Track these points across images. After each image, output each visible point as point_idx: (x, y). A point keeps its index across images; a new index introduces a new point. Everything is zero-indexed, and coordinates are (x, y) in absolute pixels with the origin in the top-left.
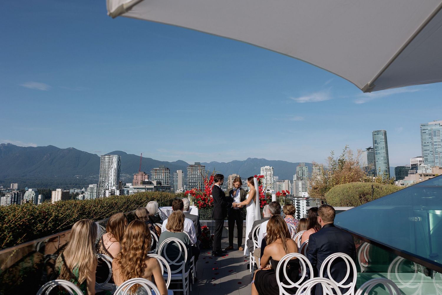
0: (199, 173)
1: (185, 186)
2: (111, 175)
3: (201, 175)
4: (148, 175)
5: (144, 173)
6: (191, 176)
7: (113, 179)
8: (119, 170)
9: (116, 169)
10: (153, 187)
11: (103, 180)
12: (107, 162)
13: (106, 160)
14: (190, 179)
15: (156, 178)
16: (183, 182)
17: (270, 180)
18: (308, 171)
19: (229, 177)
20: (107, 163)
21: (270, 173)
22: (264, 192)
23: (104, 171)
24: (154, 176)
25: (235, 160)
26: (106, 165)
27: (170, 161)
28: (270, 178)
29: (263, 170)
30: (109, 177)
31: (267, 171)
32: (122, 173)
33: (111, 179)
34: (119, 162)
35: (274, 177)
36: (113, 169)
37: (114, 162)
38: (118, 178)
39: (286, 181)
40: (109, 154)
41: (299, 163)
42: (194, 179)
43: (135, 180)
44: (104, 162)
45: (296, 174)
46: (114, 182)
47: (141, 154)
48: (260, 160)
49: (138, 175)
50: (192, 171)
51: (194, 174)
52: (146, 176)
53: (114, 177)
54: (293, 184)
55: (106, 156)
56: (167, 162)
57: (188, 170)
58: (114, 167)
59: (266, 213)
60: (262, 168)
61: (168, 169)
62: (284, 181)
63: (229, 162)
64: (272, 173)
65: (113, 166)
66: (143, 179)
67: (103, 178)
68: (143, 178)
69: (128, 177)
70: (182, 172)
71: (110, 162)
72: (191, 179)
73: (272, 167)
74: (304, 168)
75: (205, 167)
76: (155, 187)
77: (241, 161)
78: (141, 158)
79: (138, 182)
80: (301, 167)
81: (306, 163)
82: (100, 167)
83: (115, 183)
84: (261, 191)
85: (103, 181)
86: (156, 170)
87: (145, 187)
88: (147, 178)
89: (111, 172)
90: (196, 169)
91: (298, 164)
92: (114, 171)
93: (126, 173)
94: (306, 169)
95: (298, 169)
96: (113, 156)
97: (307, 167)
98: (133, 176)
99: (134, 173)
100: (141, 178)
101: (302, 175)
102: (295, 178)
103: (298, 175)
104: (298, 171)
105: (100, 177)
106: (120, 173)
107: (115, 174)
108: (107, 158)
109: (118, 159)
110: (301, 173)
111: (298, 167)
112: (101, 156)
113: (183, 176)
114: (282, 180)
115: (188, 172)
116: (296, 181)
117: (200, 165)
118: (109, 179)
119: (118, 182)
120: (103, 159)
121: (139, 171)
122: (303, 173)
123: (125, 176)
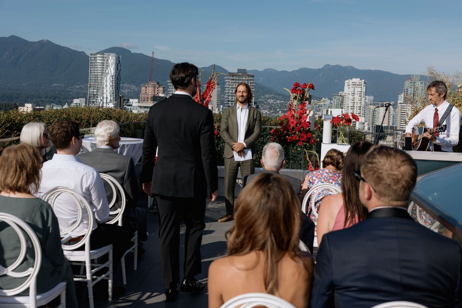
1: (221, 106)
2: (106, 86)
4: (164, 87)
5: (158, 83)
6: (230, 92)
7: (109, 91)
8: (119, 77)
9: (114, 77)
11: (95, 93)
12: (99, 64)
13: (98, 61)
14: (229, 96)
16: (218, 101)
17: (359, 102)
18: (423, 88)
20: (99, 66)
21: (360, 90)
23: (95, 79)
25: (303, 67)
26: (99, 69)
28: (359, 98)
29: (349, 85)
30: (103, 88)
31: (355, 86)
32: (124, 83)
33: (107, 91)
34: (117, 64)
35: (367, 97)
36: (109, 76)
37: (110, 64)
38: (117, 91)
40: (102, 53)
41: (410, 75)
43: (144, 94)
44: (96, 64)
45: (403, 93)
46: (111, 96)
47: (153, 53)
48: (346, 68)
49: (149, 87)
50: (233, 83)
52: (161, 89)
53: (111, 88)
54: (397, 109)
55: (98, 55)
57: (226, 81)
58: (111, 73)
60: (347, 81)
63: (294, 71)
64: (364, 90)
65: (109, 72)
66: (156, 93)
67: (94, 89)
68: (156, 91)
69: (133, 90)
70: (218, 84)
71: (105, 65)
72: (232, 96)
73: (363, 81)
74: (417, 83)
75: (253, 76)
77: (314, 69)
78: (153, 59)
79: (148, 98)
80: (413, 81)
81: (421, 76)
82: (89, 71)
83: (112, 98)
85: (95, 95)
88: (162, 91)
89: (106, 81)
90: (239, 80)
91: (409, 77)
92: (110, 79)
93: (130, 83)
94: (421, 86)
95: (407, 85)
96: (109, 55)
97: (423, 81)
98: (141, 87)
99: (141, 83)
100: (153, 91)
101: (413, 96)
102: (401, 100)
103: (407, 95)
104: (407, 88)
105: (90, 87)
106: (120, 83)
107: (112, 83)
108: (99, 58)
109: (117, 60)
110: (412, 92)
111: (407, 81)
112: (90, 55)
113: (219, 91)
114: (380, 103)
115: (227, 84)
116: (403, 105)
117: (247, 73)
118: (103, 92)
119: (117, 96)
120: (93, 60)
121: (150, 81)
122: (415, 91)
123: (128, 88)
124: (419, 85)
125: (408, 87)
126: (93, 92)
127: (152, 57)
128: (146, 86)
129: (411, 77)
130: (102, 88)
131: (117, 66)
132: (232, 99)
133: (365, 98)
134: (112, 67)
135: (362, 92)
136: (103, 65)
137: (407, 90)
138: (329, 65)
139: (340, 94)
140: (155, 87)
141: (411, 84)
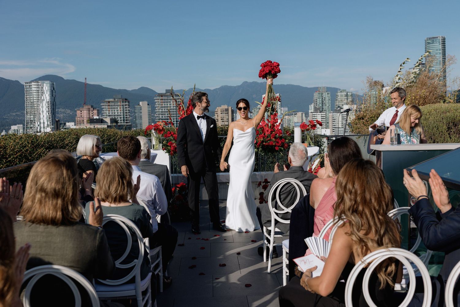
0: (172, 105)
2: (43, 112)
3: (175, 108)
4: (98, 110)
5: (92, 107)
7: (45, 117)
8: (54, 103)
9: (50, 103)
10: (106, 126)
11: (32, 119)
12: (34, 91)
13: (33, 89)
14: (159, 114)
15: (109, 113)
16: (149, 119)
18: (330, 98)
19: (216, 110)
20: (34, 94)
22: (280, 123)
23: (31, 105)
24: (106, 110)
25: (224, 85)
26: (34, 96)
27: (129, 89)
30: (40, 114)
32: (59, 108)
33: (43, 116)
34: (52, 91)
36: (44, 102)
37: (45, 91)
38: (53, 116)
39: (299, 114)
40: (36, 80)
41: (318, 88)
42: (165, 114)
43: (79, 117)
44: (31, 92)
45: (313, 104)
46: (47, 121)
47: (86, 79)
48: (262, 84)
49: (83, 110)
50: (163, 102)
51: (165, 107)
52: (95, 112)
53: (47, 113)
54: (309, 118)
55: (33, 83)
56: (125, 90)
57: (156, 101)
58: (47, 100)
59: (295, 159)
61: (126, 99)
62: (296, 114)
63: (216, 89)
65: (45, 98)
66: (91, 116)
67: (30, 115)
68: (91, 114)
69: (68, 114)
70: (148, 105)
71: (40, 92)
72: (162, 114)
73: (279, 94)
74: (325, 94)
75: (180, 96)
76: (108, 126)
77: (234, 86)
78: (86, 85)
79: (83, 121)
81: (327, 88)
82: (25, 99)
83: (49, 123)
84: (275, 123)
85: (32, 121)
86: (109, 102)
87: (94, 127)
88: (97, 114)
89: (42, 107)
90: (167, 99)
91: (316, 89)
92: (46, 105)
93: (65, 108)
94: (328, 96)
95: (316, 96)
96: (44, 83)
97: (330, 92)
98: (76, 111)
99: (76, 107)
100: (88, 114)
101: (322, 105)
102: (312, 110)
103: (316, 105)
104: (316, 99)
105: (27, 114)
106: (55, 108)
107: (48, 109)
108: (34, 86)
109: (51, 87)
110: (321, 102)
111: (316, 93)
112: (25, 84)
113: (150, 111)
114: (294, 113)
115: (156, 104)
116: (313, 114)
117: (174, 93)
118: (40, 117)
119: (54, 121)
120: (28, 88)
121: (84, 105)
122: (323, 101)
123: (64, 113)
124: (326, 96)
125: (317, 97)
126: (30, 118)
127: (85, 83)
128: (81, 109)
129: (319, 89)
130: (38, 114)
131: (52, 93)
132: (162, 117)
133: (281, 109)
134: (47, 93)
135: (278, 105)
136: (38, 93)
137: (316, 101)
138: (246, 82)
139: (259, 107)
140: (89, 110)
141: (319, 95)
